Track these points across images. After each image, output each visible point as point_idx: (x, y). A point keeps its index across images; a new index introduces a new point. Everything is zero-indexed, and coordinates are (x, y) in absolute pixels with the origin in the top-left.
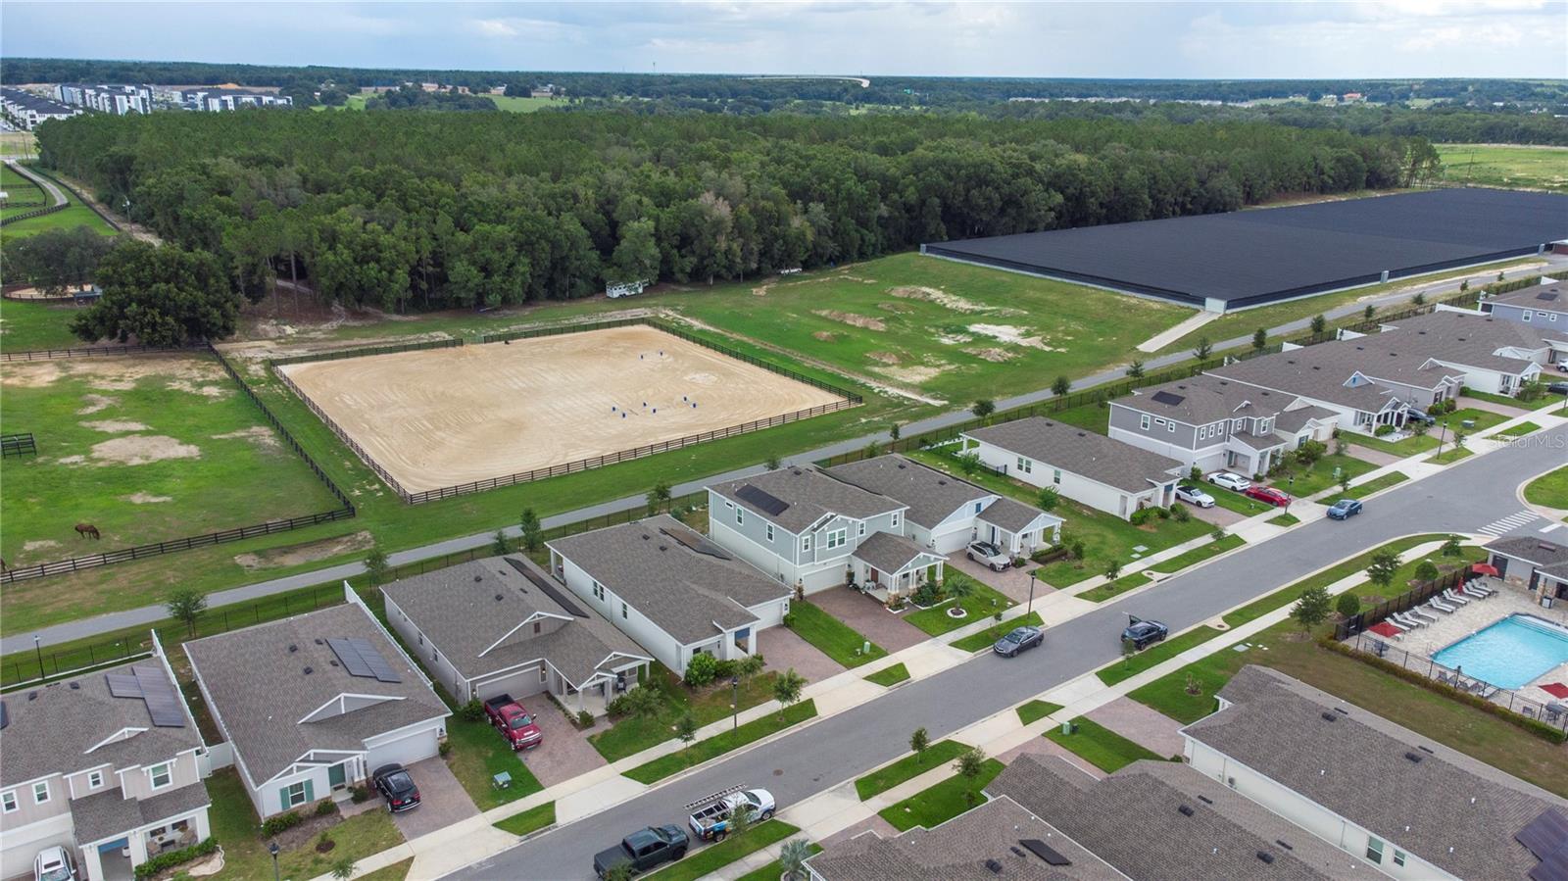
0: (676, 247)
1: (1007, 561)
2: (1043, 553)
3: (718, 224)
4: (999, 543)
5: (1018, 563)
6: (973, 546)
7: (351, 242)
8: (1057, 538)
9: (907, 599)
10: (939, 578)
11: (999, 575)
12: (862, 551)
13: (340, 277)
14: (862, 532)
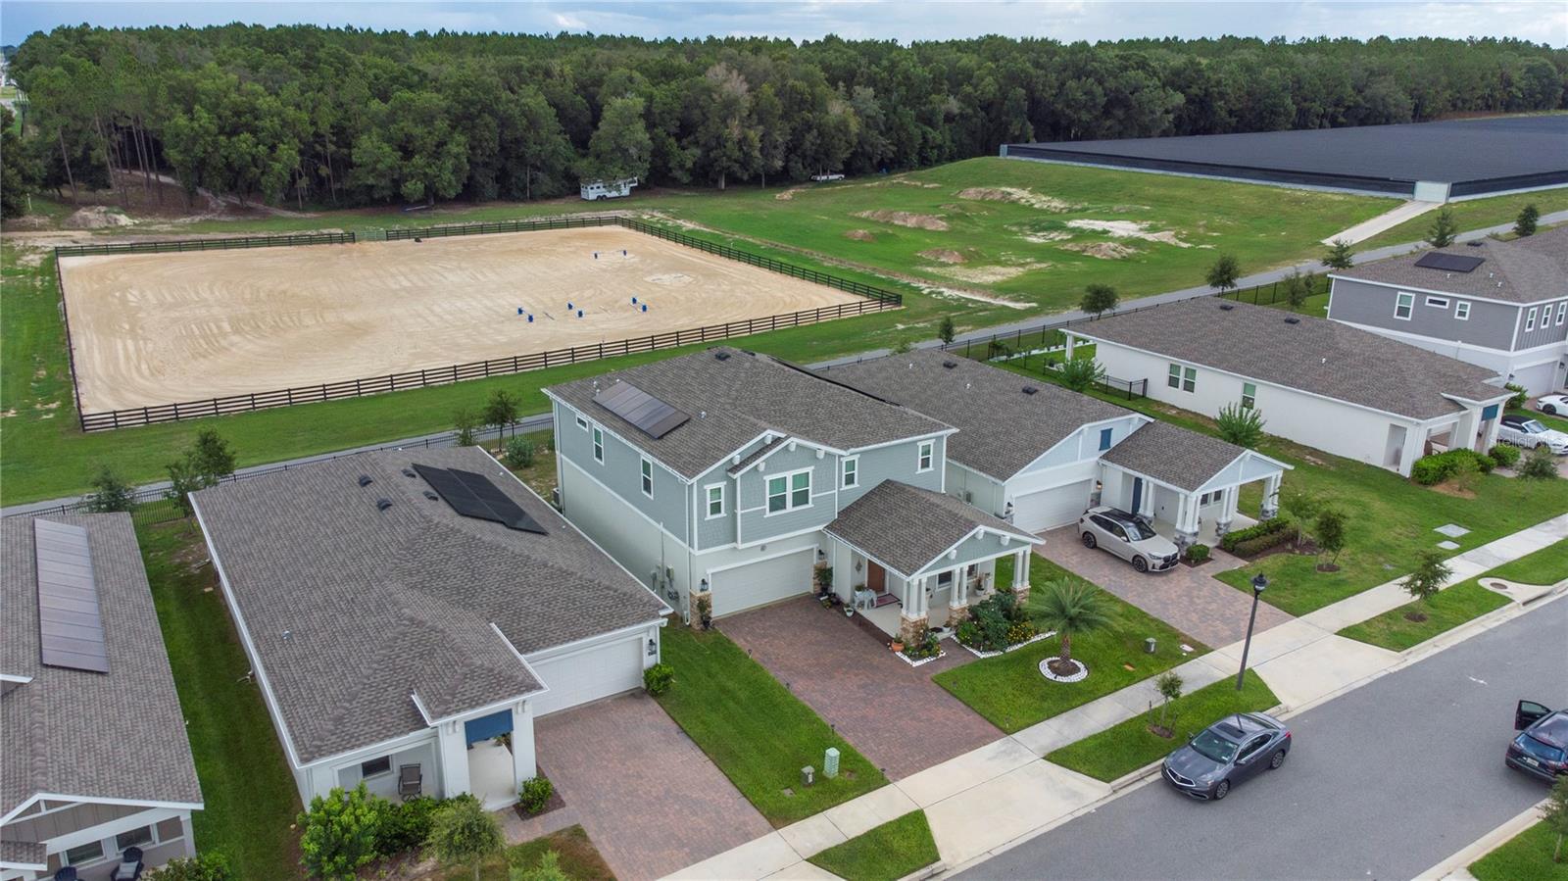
0: (675, 135)
1: (1172, 550)
2: (1246, 536)
3: (730, 106)
4: (1150, 514)
5: (1194, 556)
6: (1094, 519)
7: (218, 105)
8: (1271, 505)
9: (947, 633)
10: (1021, 584)
11: (1157, 581)
12: (847, 522)
13: (198, 150)
14: (850, 480)
